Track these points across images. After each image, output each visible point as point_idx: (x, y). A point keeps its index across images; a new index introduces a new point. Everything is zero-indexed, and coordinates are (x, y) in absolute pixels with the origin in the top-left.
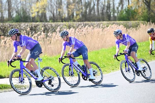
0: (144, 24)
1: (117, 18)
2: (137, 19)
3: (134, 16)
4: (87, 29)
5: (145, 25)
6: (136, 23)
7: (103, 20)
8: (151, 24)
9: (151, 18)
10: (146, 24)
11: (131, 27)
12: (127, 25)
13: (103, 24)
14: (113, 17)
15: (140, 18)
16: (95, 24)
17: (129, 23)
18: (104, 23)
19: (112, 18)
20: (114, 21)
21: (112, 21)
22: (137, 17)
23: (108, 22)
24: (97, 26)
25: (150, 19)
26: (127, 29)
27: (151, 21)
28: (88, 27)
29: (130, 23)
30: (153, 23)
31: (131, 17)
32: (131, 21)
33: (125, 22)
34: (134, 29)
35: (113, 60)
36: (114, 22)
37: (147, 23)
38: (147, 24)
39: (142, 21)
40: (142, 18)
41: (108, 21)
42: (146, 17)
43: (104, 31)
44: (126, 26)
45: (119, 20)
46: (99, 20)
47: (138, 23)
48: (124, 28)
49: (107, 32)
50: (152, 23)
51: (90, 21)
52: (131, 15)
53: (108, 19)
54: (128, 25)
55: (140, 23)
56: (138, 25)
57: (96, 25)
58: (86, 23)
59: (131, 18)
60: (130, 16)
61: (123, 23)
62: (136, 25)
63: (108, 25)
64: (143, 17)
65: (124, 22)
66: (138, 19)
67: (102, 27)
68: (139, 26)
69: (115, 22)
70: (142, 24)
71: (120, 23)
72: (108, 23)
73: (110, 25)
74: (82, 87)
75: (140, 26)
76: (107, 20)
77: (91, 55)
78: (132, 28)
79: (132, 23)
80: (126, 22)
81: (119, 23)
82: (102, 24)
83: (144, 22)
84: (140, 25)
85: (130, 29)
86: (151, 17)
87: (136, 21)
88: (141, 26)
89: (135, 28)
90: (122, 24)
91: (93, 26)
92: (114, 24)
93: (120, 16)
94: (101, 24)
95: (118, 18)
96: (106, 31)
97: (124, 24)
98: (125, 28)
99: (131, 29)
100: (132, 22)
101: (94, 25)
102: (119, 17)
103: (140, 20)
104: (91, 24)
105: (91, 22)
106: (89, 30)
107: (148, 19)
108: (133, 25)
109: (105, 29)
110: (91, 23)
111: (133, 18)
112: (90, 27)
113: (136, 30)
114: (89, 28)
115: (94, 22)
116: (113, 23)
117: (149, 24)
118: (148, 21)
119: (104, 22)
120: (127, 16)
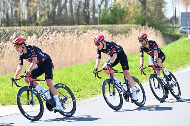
0: (137, 29)
1: (99, 20)
2: (128, 22)
3: (123, 17)
4: (56, 36)
5: (138, 31)
6: (126, 27)
7: (79, 24)
8: (147, 29)
9: (147, 19)
10: (140, 29)
11: (118, 33)
12: (113, 30)
13: (79, 29)
14: (92, 18)
15: (131, 20)
16: (67, 30)
17: (115, 27)
18: (79, 28)
19: (91, 21)
20: (94, 24)
21: (90, 24)
22: (127, 19)
24: (70, 32)
25: (146, 21)
26: (113, 36)
27: (147, 24)
28: (56, 34)
29: (118, 28)
30: (149, 27)
31: (118, 19)
32: (119, 24)
33: (110, 27)
34: (122, 35)
35: (92, 80)
36: (94, 26)
37: (141, 27)
38: (141, 29)
39: (135, 25)
40: (134, 21)
41: (86, 25)
42: (140, 18)
43: (80, 40)
44: (112, 31)
45: (102, 24)
46: (73, 23)
47: (129, 27)
48: (109, 34)
49: (84, 41)
50: (148, 27)
51: (60, 25)
52: (118, 16)
53: (86, 22)
54: (115, 30)
55: (132, 28)
56: (129, 30)
57: (68, 31)
58: (54, 28)
59: (119, 20)
60: (117, 17)
61: (107, 28)
62: (125, 30)
63: (86, 30)
64: (135, 19)
65: (109, 25)
66: (129, 21)
67: (78, 33)
68: (129, 32)
69: (96, 26)
70: (135, 29)
71: (103, 27)
72: (85, 28)
73: (88, 31)
74: (46, 121)
75: (131, 32)
76: (85, 23)
77: (62, 73)
78: (120, 34)
79: (120, 27)
80: (111, 25)
81: (101, 28)
82: (77, 29)
83: (137, 25)
84: (131, 30)
85: (117, 36)
86: (146, 18)
87: (126, 25)
88: (133, 32)
89: (124, 34)
90: (106, 29)
91: (64, 31)
93: (103, 18)
94: (75, 29)
95: (100, 21)
96: (83, 39)
97: (109, 29)
98: (111, 35)
99: (118, 36)
100: (120, 25)
101: (66, 30)
102: (101, 19)
103: (131, 23)
104: (61, 30)
105: (62, 26)
106: (59, 38)
107: (143, 22)
108: (121, 30)
109: (82, 36)
110: (61, 28)
111: (122, 20)
112: (60, 33)
113: (126, 37)
114: (58, 35)
115: (65, 27)
116: (93, 28)
117: (145, 29)
118: (143, 24)
119: (80, 26)
120: (113, 17)
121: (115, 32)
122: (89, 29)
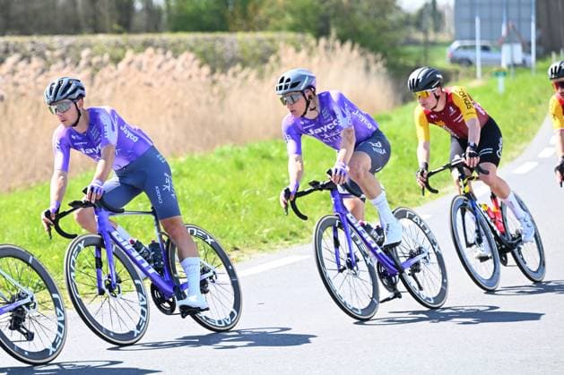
0: (298, 50)
1: (165, 17)
2: (267, 22)
3: (250, 8)
4: (13, 72)
5: (303, 53)
6: (260, 41)
7: (96, 29)
8: (334, 48)
9: (334, 16)
10: (311, 49)
11: (234, 61)
12: (214, 53)
13: (96, 48)
14: (143, 10)
15: (278, 15)
16: (52, 49)
17: (223, 41)
18: (96, 44)
19: (138, 20)
20: (148, 31)
21: (137, 32)
22: (263, 12)
23: (120, 38)
24: (63, 57)
25: (332, 22)
26: (213, 71)
27: (334, 32)
28: (15, 64)
29: (232, 44)
30: (343, 41)
31: (232, 13)
32: (236, 31)
33: (206, 40)
34: (247, 70)
35: (141, 228)
36: (149, 37)
37: (313, 42)
38: (315, 49)
39: (291, 35)
40: (289, 19)
41: (119, 32)
42: (309, 12)
43: (100, 85)
44: (210, 56)
45: (175, 30)
46: (75, 29)
47: (272, 40)
48: (201, 66)
49: (114, 90)
50: (338, 44)
51: (28, 34)
52: (234, 5)
53: (120, 23)
54: (222, 53)
55: (281, 45)
56: (272, 52)
57: (57, 53)
58: (7, 44)
59: (235, 18)
60: (231, 8)
61: (192, 44)
62: (258, 51)
63: (119, 52)
64: (293, 13)
65: (200, 36)
66: (272, 21)
67: (90, 64)
68: (272, 58)
69: (157, 37)
70: (291, 50)
71: (180, 42)
72: (117, 45)
73: (129, 54)
75: (278, 59)
76: (116, 27)
77: (34, 203)
78: (238, 67)
79: (241, 42)
80: (208, 36)
81: (173, 45)
82: (90, 46)
83: (299, 36)
84: (278, 53)
85: (230, 72)
86: (332, 11)
87: (261, 35)
88: (284, 60)
89: (253, 68)
90: (192, 50)
91: (41, 55)
92: (150, 50)
93: (180, 9)
94: (83, 46)
95: (169, 19)
96: (111, 85)
97: (201, 49)
98: (206, 70)
99: (235, 75)
100: (240, 36)
101: (48, 53)
102: (174, 12)
103: (278, 29)
104: (33, 50)
105: (35, 38)
106: (24, 80)
107: (321, 25)
108: (243, 51)
109: (105, 73)
110: (33, 43)
111: (245, 16)
112: (29, 62)
113: (261, 76)
114: (24, 69)
115: (46, 40)
116: (146, 45)
117: (326, 48)
118: (322, 32)
119: (101, 37)
120: (216, 7)
121: (223, 60)
122: (132, 47)
